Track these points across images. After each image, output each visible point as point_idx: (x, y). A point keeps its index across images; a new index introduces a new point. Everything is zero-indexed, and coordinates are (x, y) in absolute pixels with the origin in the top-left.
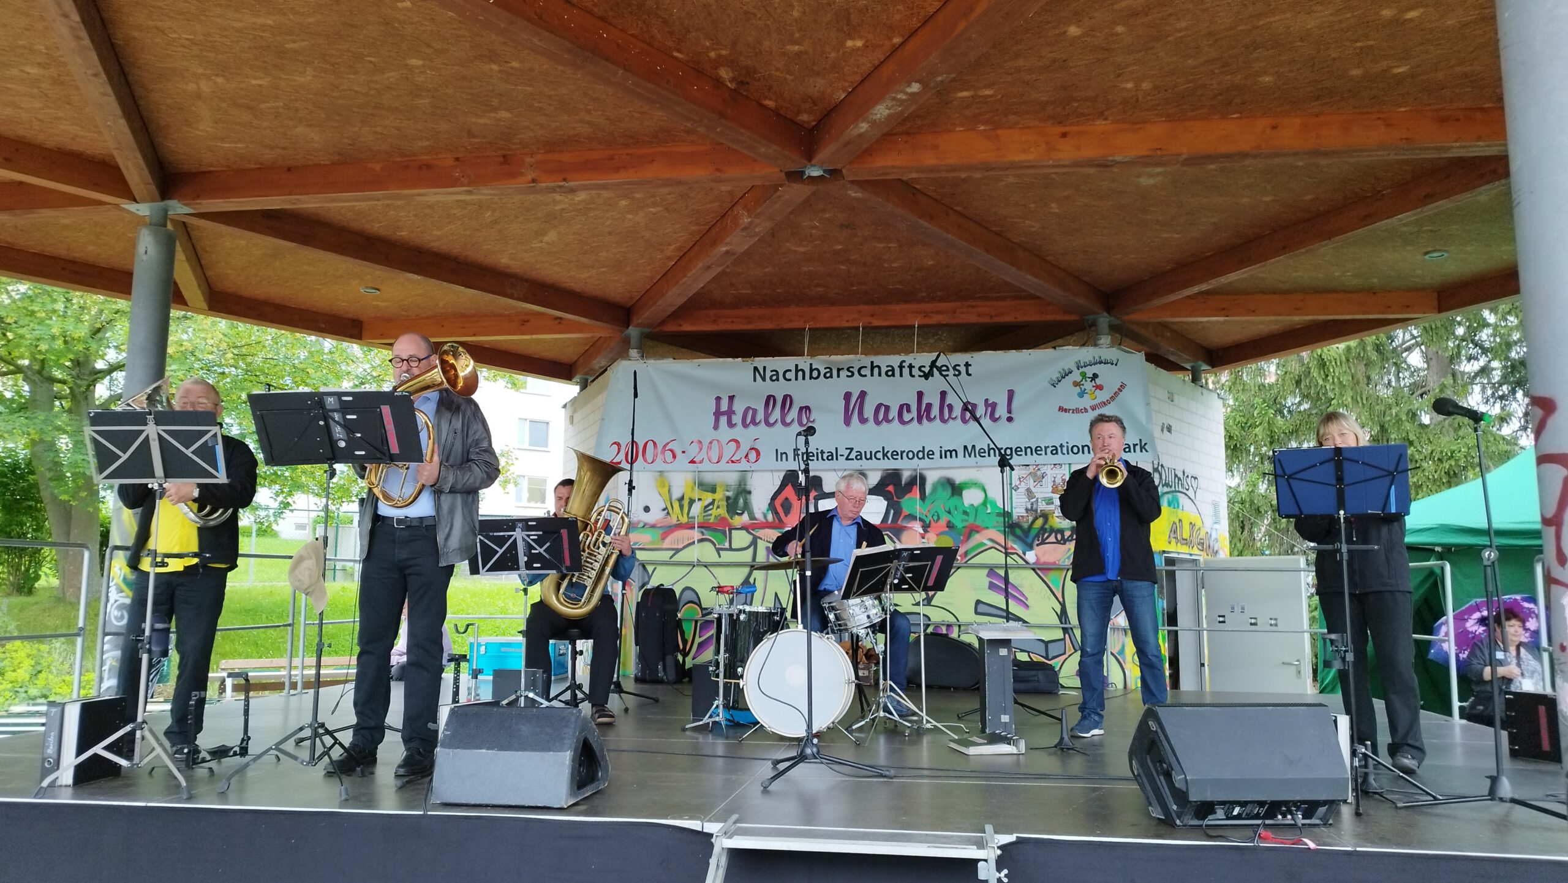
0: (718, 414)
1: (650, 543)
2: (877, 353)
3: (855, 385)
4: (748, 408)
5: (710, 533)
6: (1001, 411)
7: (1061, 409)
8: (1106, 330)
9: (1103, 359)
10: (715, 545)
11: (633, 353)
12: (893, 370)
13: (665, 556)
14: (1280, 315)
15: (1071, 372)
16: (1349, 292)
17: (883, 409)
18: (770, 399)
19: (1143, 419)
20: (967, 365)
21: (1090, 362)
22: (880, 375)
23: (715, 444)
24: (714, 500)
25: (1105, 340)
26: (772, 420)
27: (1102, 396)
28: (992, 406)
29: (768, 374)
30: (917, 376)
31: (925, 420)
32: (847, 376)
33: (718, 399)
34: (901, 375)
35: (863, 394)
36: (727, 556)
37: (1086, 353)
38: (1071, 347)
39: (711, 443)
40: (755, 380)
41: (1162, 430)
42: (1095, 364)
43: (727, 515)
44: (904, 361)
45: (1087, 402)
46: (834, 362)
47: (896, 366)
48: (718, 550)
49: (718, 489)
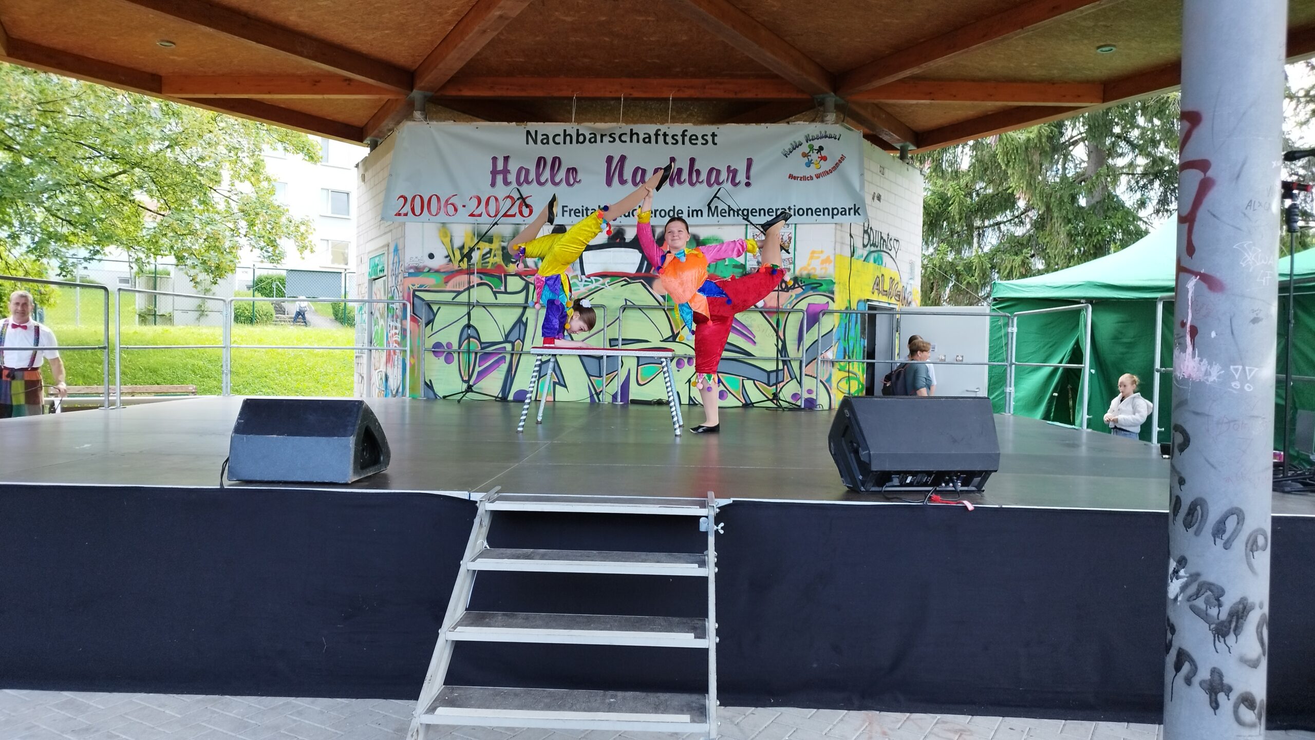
0: (494, 173)
1: (435, 286)
2: (635, 123)
3: (617, 150)
4: (521, 169)
5: (488, 278)
6: (741, 177)
7: (791, 177)
8: (832, 108)
9: (828, 134)
10: (492, 288)
11: (417, 114)
12: (650, 137)
13: (448, 297)
14: (976, 100)
15: (801, 145)
16: (1035, 82)
17: (640, 172)
18: (541, 161)
19: (857, 186)
20: (714, 135)
21: (817, 136)
22: (638, 141)
23: (492, 202)
24: (491, 250)
25: (831, 117)
26: (543, 180)
27: (826, 166)
28: (733, 173)
29: (540, 138)
30: (670, 143)
31: (676, 182)
32: (610, 141)
33: (495, 159)
34: (657, 142)
35: (623, 159)
36: (503, 299)
37: (814, 128)
38: (802, 123)
39: (489, 199)
40: (527, 143)
41: (873, 199)
42: (821, 138)
43: (502, 263)
44: (660, 130)
45: (812, 171)
46: (598, 130)
47: (652, 133)
48: (495, 293)
49: (494, 240)
